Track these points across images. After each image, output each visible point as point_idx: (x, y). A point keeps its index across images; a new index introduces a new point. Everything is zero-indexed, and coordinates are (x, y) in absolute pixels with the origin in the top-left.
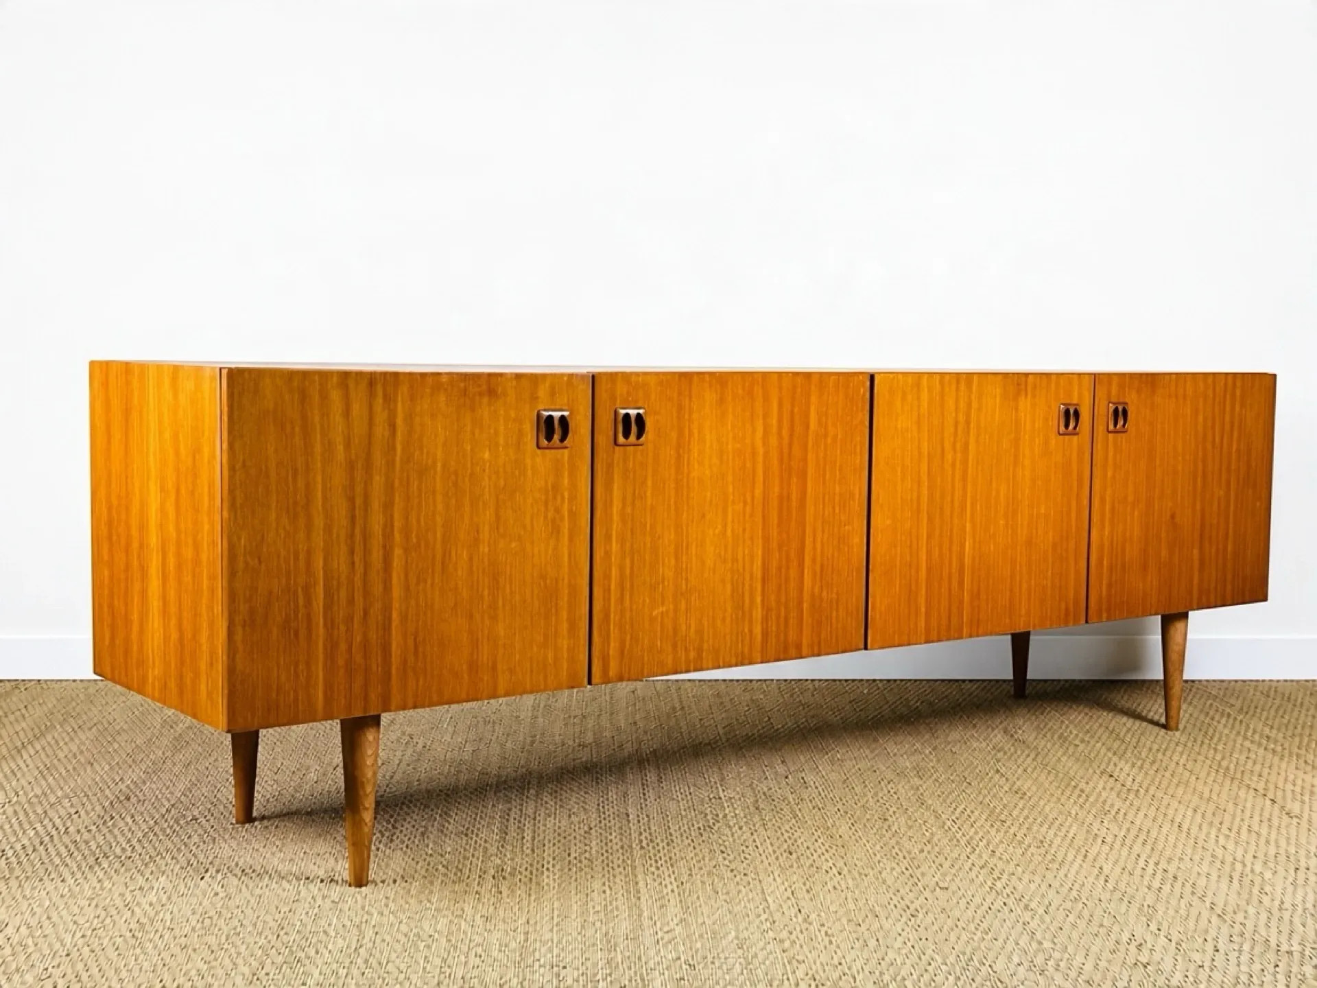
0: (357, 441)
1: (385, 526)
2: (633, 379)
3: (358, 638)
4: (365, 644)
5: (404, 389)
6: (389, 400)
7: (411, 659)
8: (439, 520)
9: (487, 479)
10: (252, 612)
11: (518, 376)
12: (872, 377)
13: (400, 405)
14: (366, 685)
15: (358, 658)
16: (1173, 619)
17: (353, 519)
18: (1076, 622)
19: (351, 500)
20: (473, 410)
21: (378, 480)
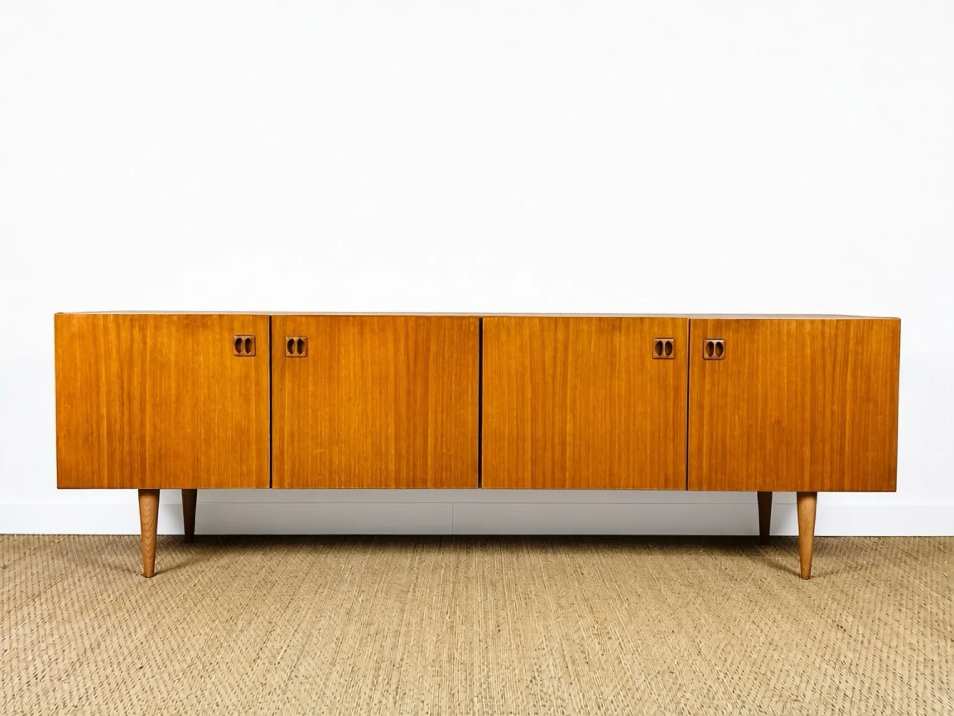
0: (124, 349)
1: (141, 394)
2: (298, 319)
3: (126, 449)
4: (131, 453)
5: (151, 323)
6: (143, 329)
7: (157, 463)
8: (173, 392)
9: (202, 371)
10: (68, 431)
11: (221, 317)
12: (481, 320)
13: (148, 332)
14: (131, 473)
15: (127, 459)
16: (806, 495)
17: (122, 388)
18: (676, 487)
19: (122, 379)
20: (193, 334)
21: (137, 369)
